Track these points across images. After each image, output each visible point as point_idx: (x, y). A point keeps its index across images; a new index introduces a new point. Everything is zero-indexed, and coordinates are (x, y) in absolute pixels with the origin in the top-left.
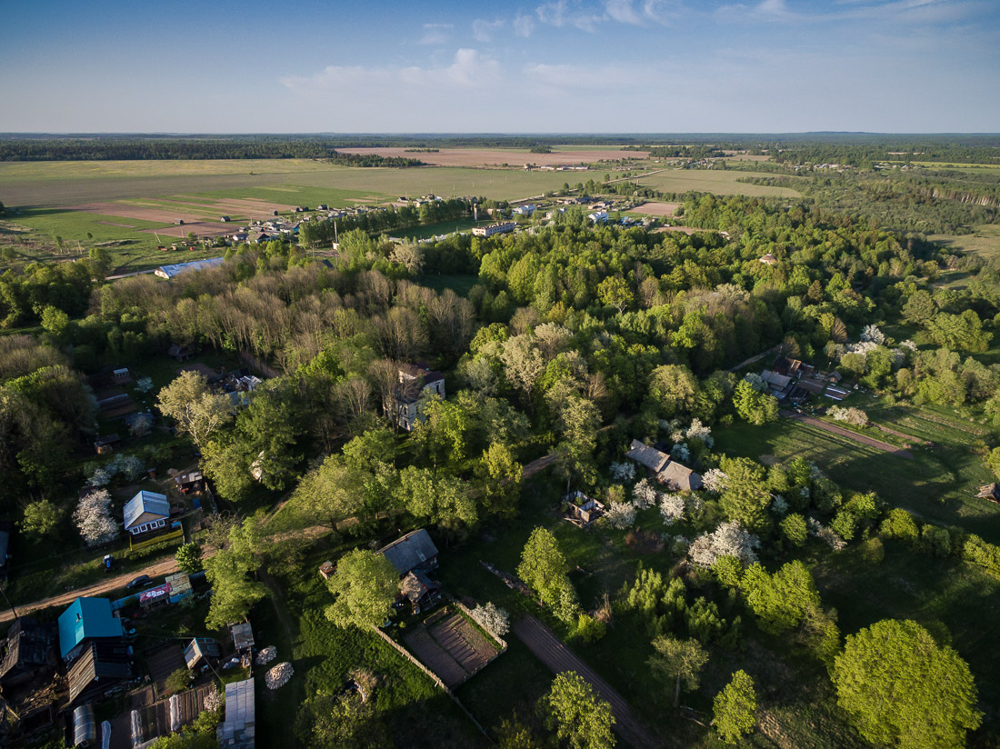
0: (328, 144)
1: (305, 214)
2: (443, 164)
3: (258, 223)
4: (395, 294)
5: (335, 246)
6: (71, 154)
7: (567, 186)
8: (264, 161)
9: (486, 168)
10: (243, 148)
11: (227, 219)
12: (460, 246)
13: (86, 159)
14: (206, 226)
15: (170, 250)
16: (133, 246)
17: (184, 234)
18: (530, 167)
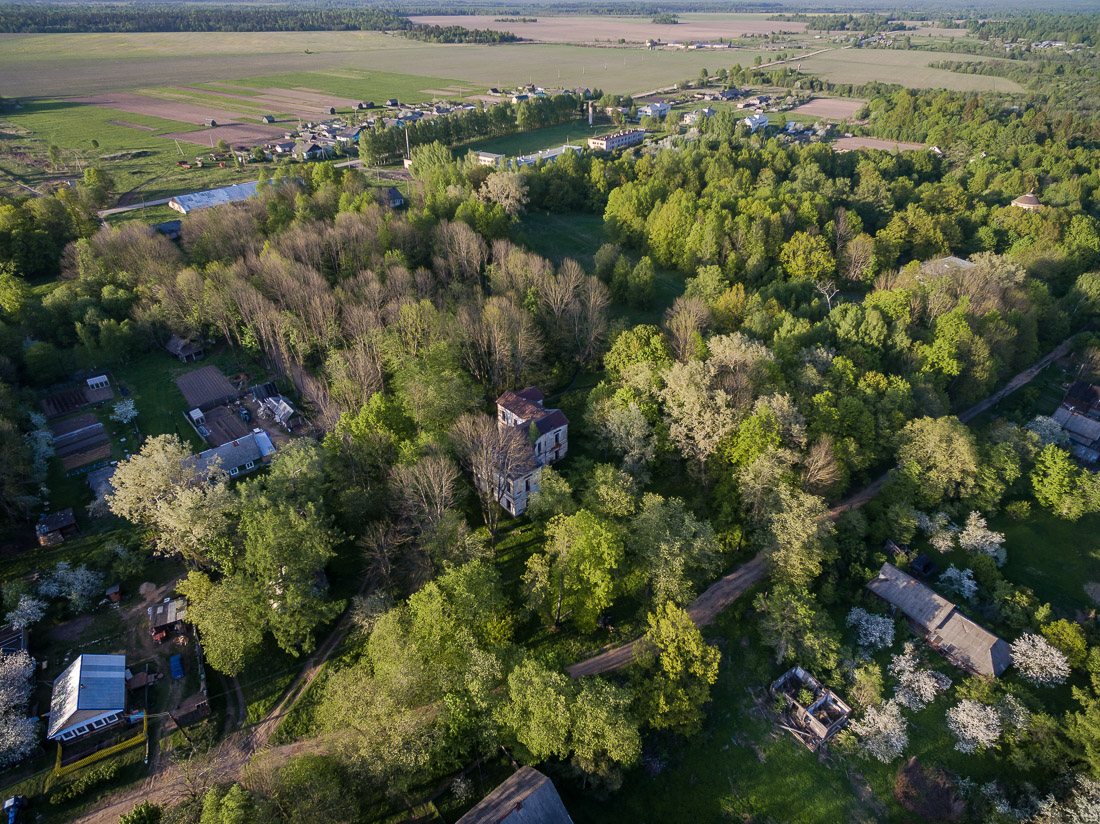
0: (401, 11)
1: (369, 112)
2: (544, 39)
3: (310, 126)
4: (490, 261)
5: (407, 163)
6: (96, 23)
7: (705, 73)
8: (323, 33)
9: (597, 45)
10: (300, 15)
11: (271, 120)
12: (576, 171)
13: (114, 31)
14: (243, 129)
15: (194, 167)
16: (148, 160)
17: (213, 142)
18: (654, 44)
